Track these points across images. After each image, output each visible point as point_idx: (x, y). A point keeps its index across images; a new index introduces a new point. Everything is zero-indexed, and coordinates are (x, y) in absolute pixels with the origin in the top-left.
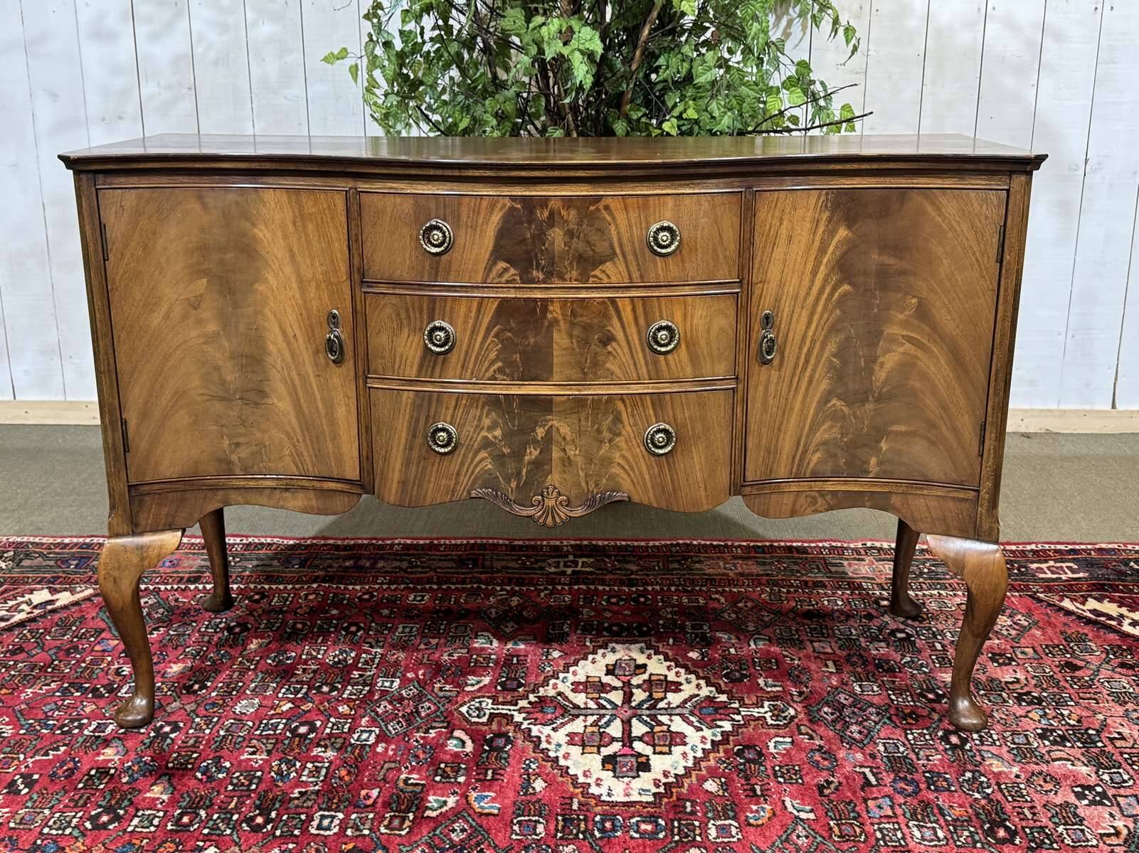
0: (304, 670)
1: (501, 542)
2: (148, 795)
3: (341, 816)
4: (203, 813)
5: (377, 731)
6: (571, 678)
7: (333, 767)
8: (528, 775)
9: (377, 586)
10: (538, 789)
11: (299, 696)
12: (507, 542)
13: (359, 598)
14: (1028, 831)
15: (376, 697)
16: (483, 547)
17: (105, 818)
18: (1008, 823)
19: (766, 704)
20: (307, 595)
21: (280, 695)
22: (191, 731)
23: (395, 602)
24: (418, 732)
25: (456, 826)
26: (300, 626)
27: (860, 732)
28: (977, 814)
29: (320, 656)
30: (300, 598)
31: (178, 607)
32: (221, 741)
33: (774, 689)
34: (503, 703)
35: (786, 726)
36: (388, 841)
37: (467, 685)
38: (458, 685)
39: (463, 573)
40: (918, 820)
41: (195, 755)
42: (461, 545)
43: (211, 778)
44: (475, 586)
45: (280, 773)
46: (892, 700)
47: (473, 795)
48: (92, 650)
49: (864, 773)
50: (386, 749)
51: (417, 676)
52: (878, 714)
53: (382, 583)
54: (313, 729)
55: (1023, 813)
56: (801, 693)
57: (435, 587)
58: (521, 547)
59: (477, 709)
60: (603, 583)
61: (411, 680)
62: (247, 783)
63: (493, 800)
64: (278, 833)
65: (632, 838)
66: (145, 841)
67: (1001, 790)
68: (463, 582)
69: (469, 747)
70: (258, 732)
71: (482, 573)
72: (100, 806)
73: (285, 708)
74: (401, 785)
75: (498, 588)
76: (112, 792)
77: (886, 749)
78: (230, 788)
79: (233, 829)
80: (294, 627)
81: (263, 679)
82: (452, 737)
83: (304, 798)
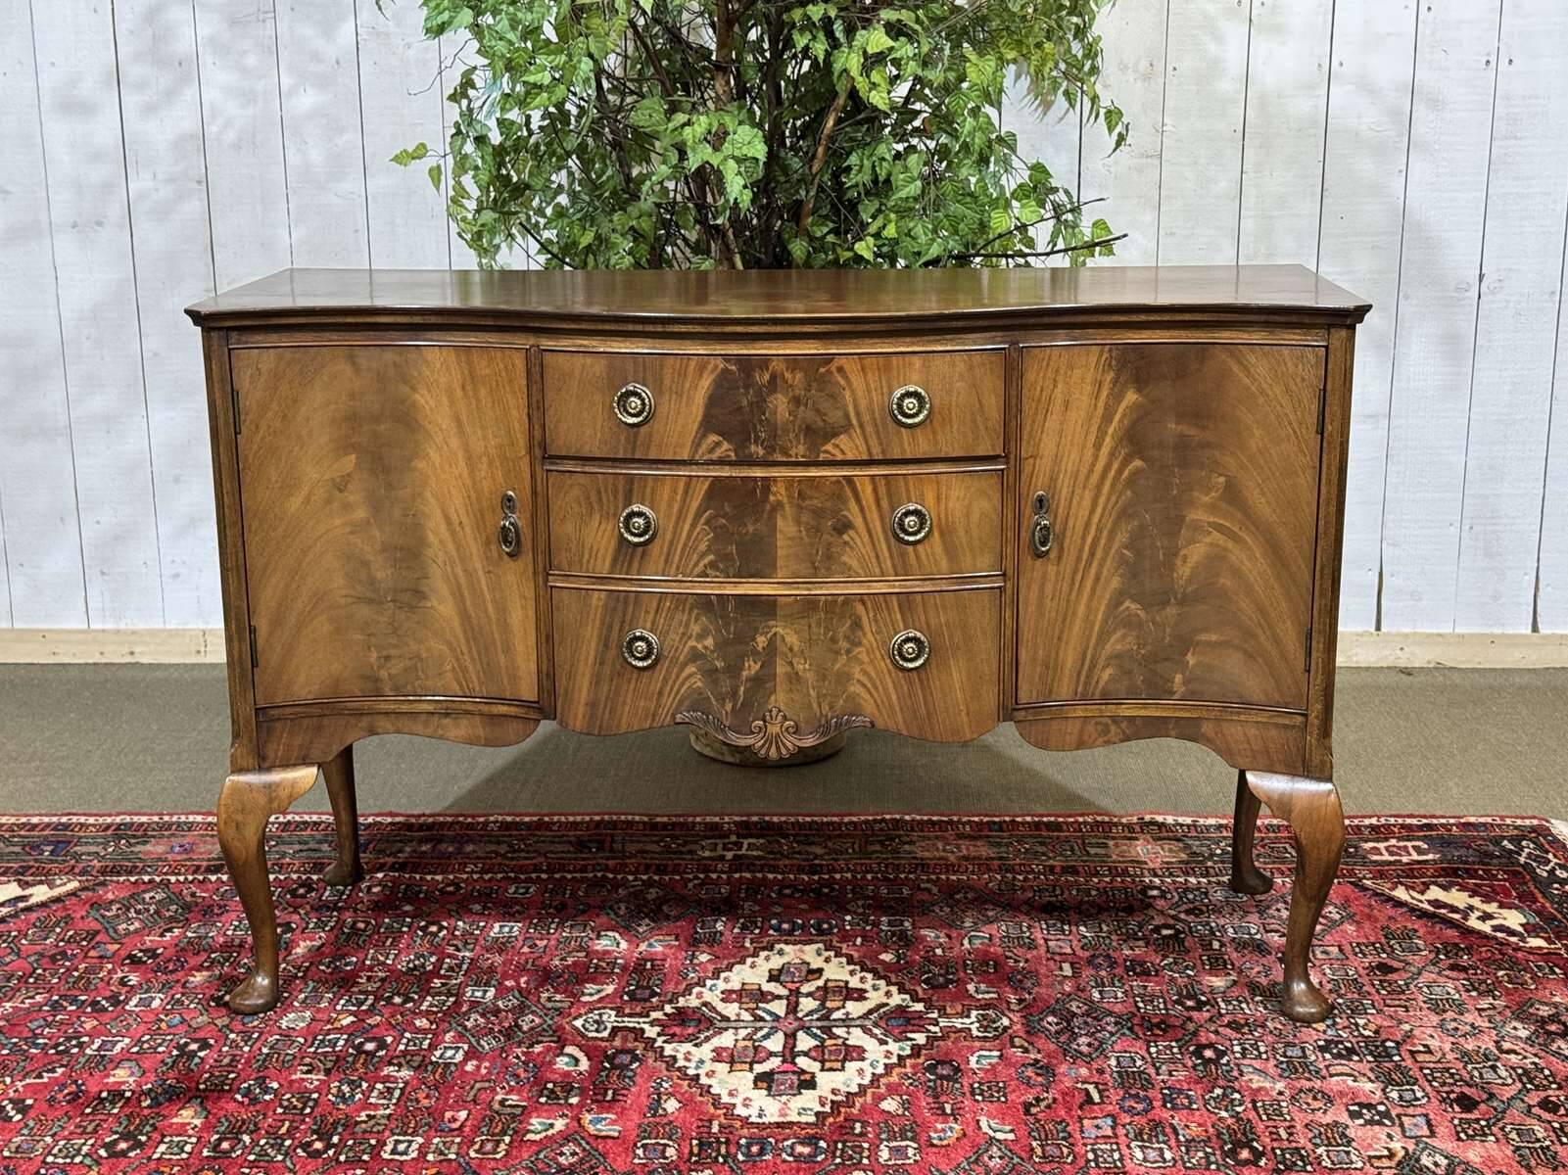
0: (369, 979)
1: (637, 818)
2: (175, 1120)
3: (420, 1140)
4: (246, 1138)
5: (466, 1047)
6: (721, 985)
7: (409, 1089)
8: (659, 1095)
9: (465, 876)
10: (670, 1110)
11: (364, 1008)
12: (646, 819)
13: (440, 891)
14: (1278, 1152)
15: (464, 1009)
16: (614, 825)
17: (123, 1145)
18: (1255, 1144)
19: (974, 1013)
20: (369, 888)
21: (339, 1007)
22: (225, 1049)
23: (489, 895)
24: (519, 1046)
25: (565, 1149)
26: (362, 925)
27: (1089, 1045)
28: (1219, 1135)
29: (389, 962)
30: (361, 890)
31: (197, 904)
32: (265, 1060)
33: (987, 996)
34: (630, 1015)
35: (996, 1038)
36: (479, 1166)
37: (583, 994)
38: (574, 996)
39: (584, 859)
40: (1143, 1140)
41: (232, 1076)
42: (582, 823)
43: (254, 1101)
44: (599, 875)
45: (341, 1095)
46: (1139, 1008)
47: (587, 1117)
48: (86, 957)
49: (1086, 1090)
50: (478, 1067)
51: (518, 984)
52: (1116, 1023)
53: (473, 872)
54: (382, 1045)
55: (1278, 1134)
56: (1020, 1001)
57: (544, 876)
58: (664, 826)
59: (596, 1022)
60: (774, 869)
61: (510, 990)
62: (300, 1106)
63: (613, 1122)
64: (342, 1158)
65: (784, 1161)
66: (176, 1169)
67: (1255, 1108)
68: (583, 870)
69: (584, 1065)
70: (312, 1050)
71: (608, 859)
72: (116, 1133)
73: (345, 1022)
74: (496, 1106)
75: (631, 878)
76: (129, 1117)
77: (1119, 1063)
78: (280, 1110)
79: (286, 1154)
80: (353, 926)
81: (315, 989)
82: (562, 1054)
83: (372, 1122)
